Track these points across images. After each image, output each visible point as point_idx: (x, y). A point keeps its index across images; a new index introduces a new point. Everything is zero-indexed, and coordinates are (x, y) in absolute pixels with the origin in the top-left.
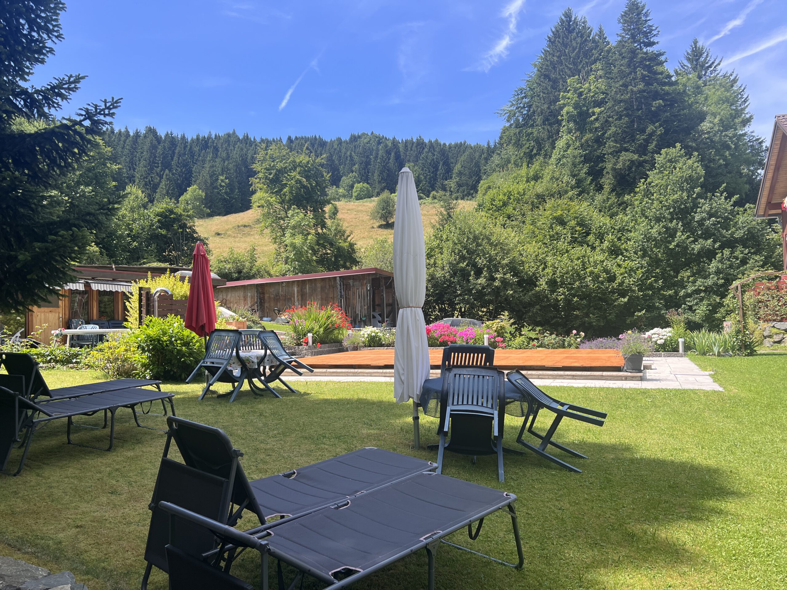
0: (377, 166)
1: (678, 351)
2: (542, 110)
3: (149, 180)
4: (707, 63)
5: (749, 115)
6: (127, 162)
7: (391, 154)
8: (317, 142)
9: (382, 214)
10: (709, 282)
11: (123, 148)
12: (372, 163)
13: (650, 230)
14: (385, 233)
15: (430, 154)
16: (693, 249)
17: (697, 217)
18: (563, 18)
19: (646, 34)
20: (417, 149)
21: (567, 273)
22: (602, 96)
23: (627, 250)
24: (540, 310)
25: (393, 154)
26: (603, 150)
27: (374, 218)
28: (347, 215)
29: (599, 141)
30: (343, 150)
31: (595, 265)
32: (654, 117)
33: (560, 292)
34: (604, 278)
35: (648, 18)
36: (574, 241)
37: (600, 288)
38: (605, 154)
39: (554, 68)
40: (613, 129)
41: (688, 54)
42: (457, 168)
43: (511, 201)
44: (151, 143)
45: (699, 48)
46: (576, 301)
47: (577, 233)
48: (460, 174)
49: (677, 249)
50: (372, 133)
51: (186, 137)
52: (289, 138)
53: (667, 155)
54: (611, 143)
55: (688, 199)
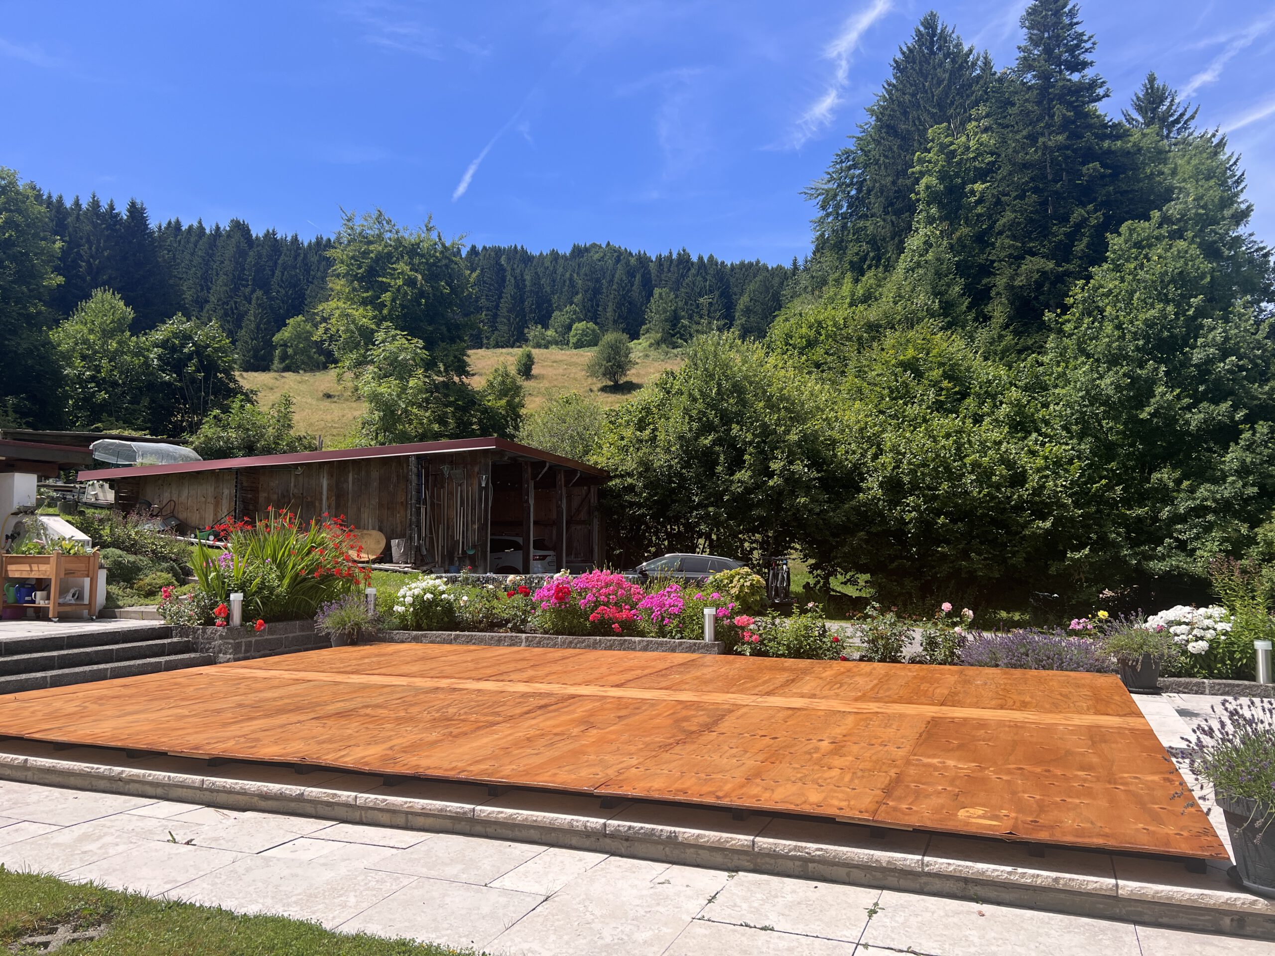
0: (612, 296)
1: (1254, 678)
2: (882, 186)
3: (231, 308)
4: (1172, 115)
5: (1247, 204)
6: (198, 278)
7: (635, 277)
8: (518, 256)
9: (606, 368)
10: (1226, 491)
11: (192, 254)
12: (604, 290)
13: (1098, 382)
14: (610, 399)
15: (699, 278)
16: (1188, 423)
17: (1197, 356)
18: (922, 29)
19: (1072, 50)
20: (679, 270)
21: (924, 465)
22: (989, 159)
23: (1047, 423)
24: (867, 542)
25: (638, 277)
26: (990, 253)
27: (593, 374)
28: (550, 369)
29: (982, 240)
30: (560, 270)
31: (984, 450)
32: (1085, 194)
33: (908, 505)
34: (1001, 476)
35: (1075, 20)
36: (938, 407)
37: (993, 498)
38: (993, 262)
39: (905, 113)
40: (1009, 216)
41: (1138, 98)
42: (743, 301)
43: (822, 338)
44: (238, 247)
45: (1158, 89)
46: (943, 525)
47: (944, 393)
48: (748, 311)
49: (1155, 420)
50: (608, 244)
51: (300, 239)
52: (473, 248)
53: (1131, 234)
54: (1007, 241)
55: (1177, 318)
